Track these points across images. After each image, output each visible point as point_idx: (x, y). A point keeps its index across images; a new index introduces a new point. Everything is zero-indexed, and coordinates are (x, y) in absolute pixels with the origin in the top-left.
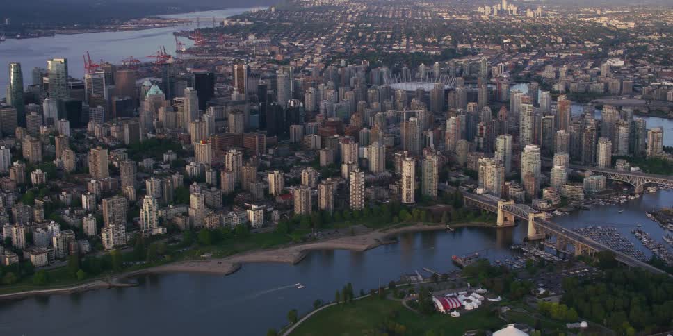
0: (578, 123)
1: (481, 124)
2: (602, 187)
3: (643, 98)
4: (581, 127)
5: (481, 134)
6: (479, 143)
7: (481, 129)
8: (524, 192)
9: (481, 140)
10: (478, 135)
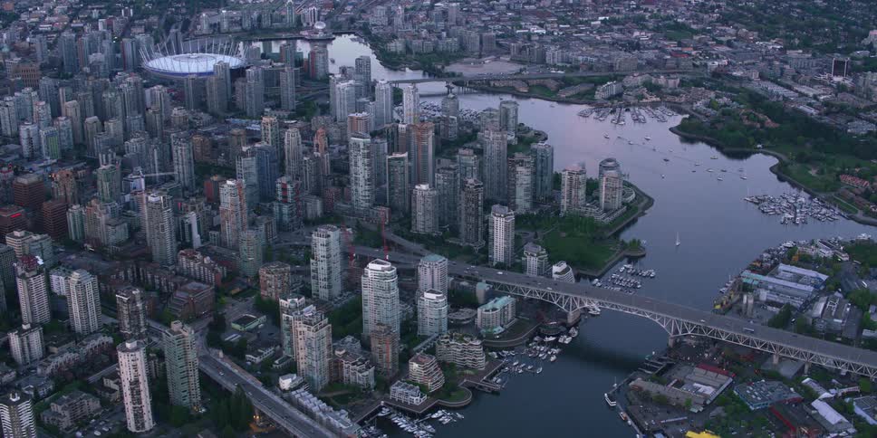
0: (449, 169)
1: (284, 180)
2: (510, 318)
3: (512, 61)
4: (455, 175)
5: (285, 197)
6: (281, 214)
7: (284, 189)
8: (372, 369)
9: (285, 209)
10: (280, 198)
